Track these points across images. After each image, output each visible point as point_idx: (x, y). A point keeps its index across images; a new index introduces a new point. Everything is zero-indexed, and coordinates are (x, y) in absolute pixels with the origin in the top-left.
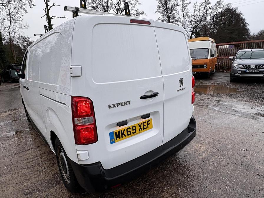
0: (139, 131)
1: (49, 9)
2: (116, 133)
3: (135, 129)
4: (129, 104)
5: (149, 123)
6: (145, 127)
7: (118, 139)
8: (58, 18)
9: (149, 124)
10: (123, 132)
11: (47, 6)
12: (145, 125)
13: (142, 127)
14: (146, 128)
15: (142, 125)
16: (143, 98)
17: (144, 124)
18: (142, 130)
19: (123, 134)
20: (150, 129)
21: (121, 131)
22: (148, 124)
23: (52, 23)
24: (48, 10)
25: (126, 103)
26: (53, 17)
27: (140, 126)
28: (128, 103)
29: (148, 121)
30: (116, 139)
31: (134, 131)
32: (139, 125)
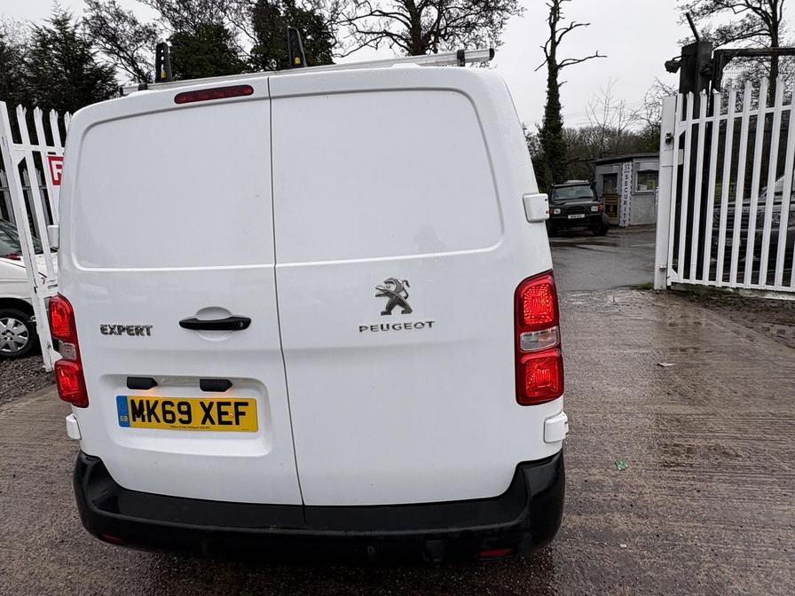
0: (204, 422)
1: (558, 43)
2: (133, 402)
3: (188, 413)
4: (149, 334)
5: (241, 409)
6: (224, 418)
7: (139, 420)
8: (580, 61)
9: (243, 414)
10: (151, 406)
11: (553, 33)
12: (226, 413)
13: (214, 413)
14: (230, 423)
15: (215, 406)
16: (190, 325)
17: (224, 408)
18: (213, 423)
19: (151, 411)
20: (243, 430)
21: (148, 402)
22: (238, 414)
23: (559, 81)
24: (555, 44)
25: (139, 331)
26: (565, 63)
27: (207, 410)
28: (145, 332)
29: (237, 404)
30: (134, 420)
31: (185, 418)
32: (202, 404)
